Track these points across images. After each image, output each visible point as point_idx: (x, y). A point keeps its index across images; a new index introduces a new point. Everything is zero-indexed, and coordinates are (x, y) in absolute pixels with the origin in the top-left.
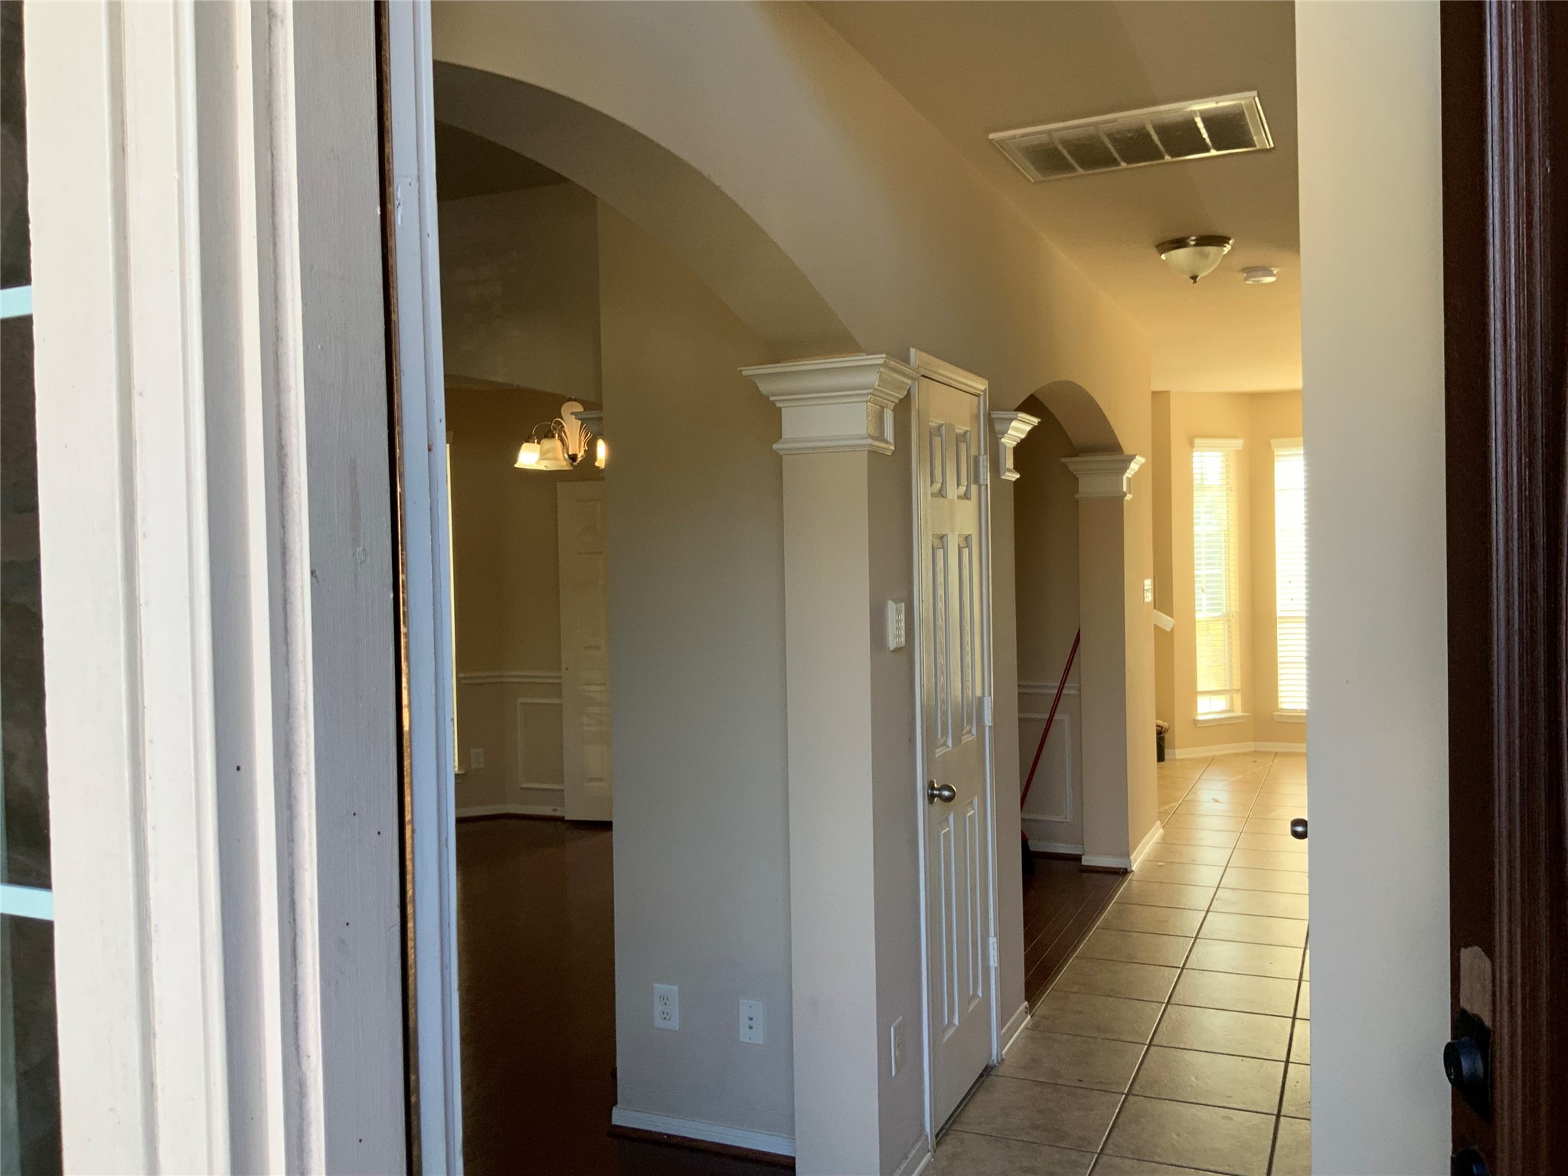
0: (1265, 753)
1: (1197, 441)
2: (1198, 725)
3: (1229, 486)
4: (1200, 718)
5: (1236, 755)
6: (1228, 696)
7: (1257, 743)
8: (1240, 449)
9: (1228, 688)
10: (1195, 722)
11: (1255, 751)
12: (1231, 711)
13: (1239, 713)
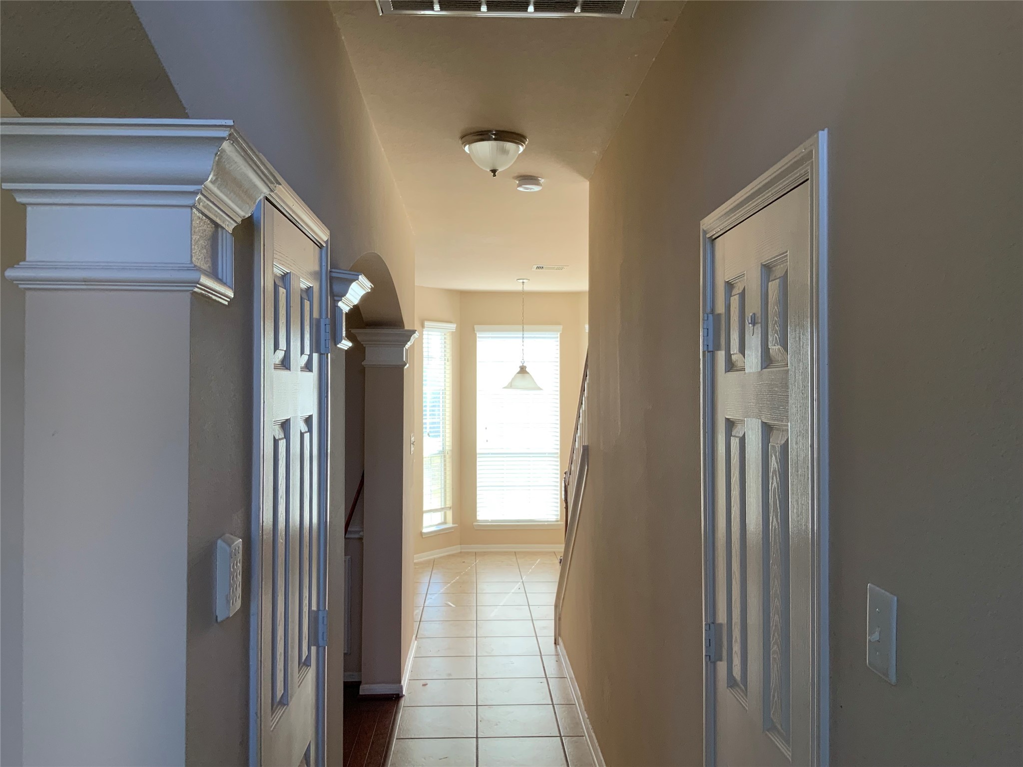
0: (468, 553)
1: (426, 323)
2: (423, 537)
3: (446, 358)
4: (425, 530)
5: (449, 556)
6: (443, 513)
7: (462, 545)
8: (455, 330)
9: (443, 507)
10: (421, 534)
11: (461, 552)
12: (445, 523)
13: (450, 524)
